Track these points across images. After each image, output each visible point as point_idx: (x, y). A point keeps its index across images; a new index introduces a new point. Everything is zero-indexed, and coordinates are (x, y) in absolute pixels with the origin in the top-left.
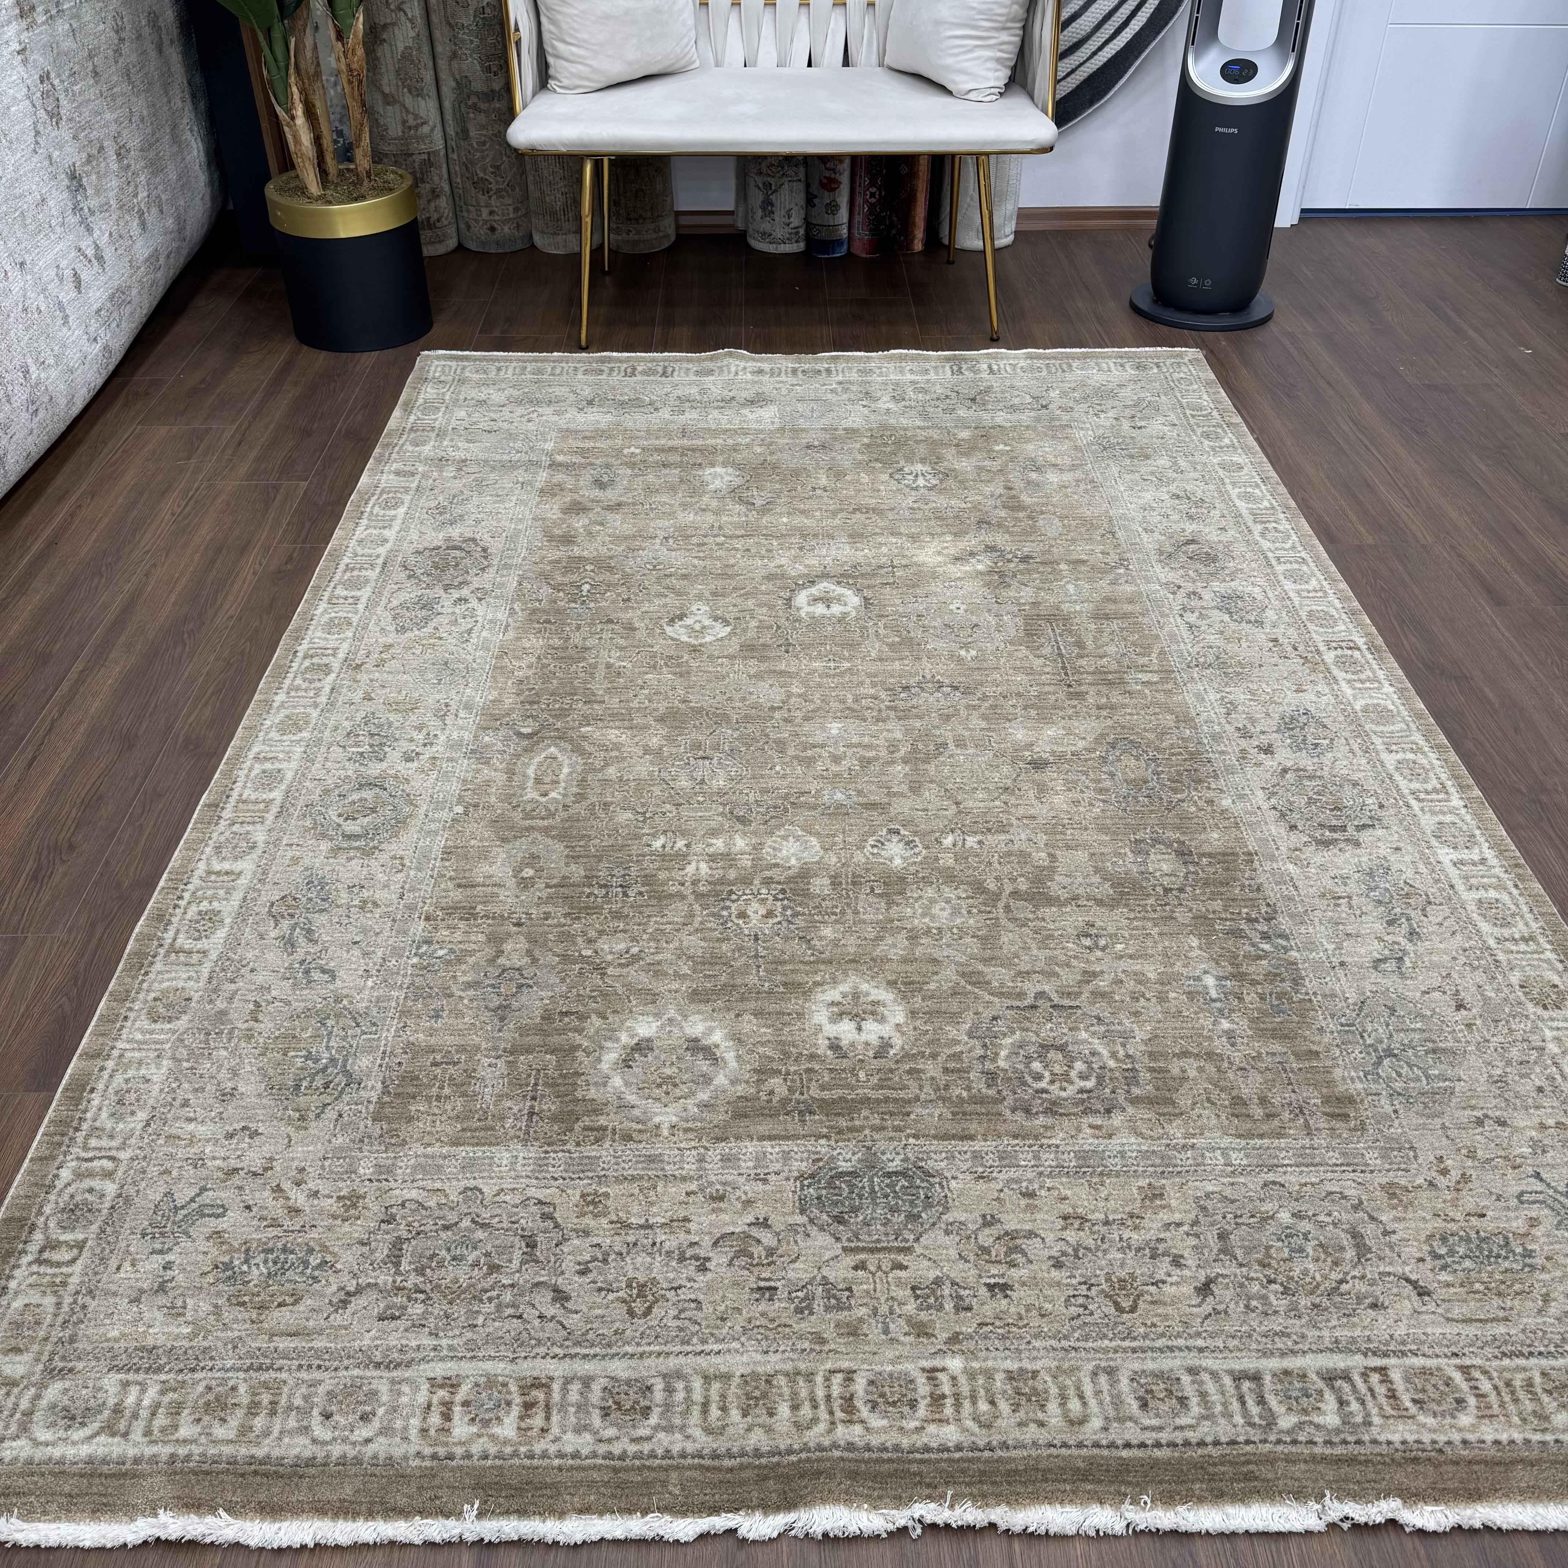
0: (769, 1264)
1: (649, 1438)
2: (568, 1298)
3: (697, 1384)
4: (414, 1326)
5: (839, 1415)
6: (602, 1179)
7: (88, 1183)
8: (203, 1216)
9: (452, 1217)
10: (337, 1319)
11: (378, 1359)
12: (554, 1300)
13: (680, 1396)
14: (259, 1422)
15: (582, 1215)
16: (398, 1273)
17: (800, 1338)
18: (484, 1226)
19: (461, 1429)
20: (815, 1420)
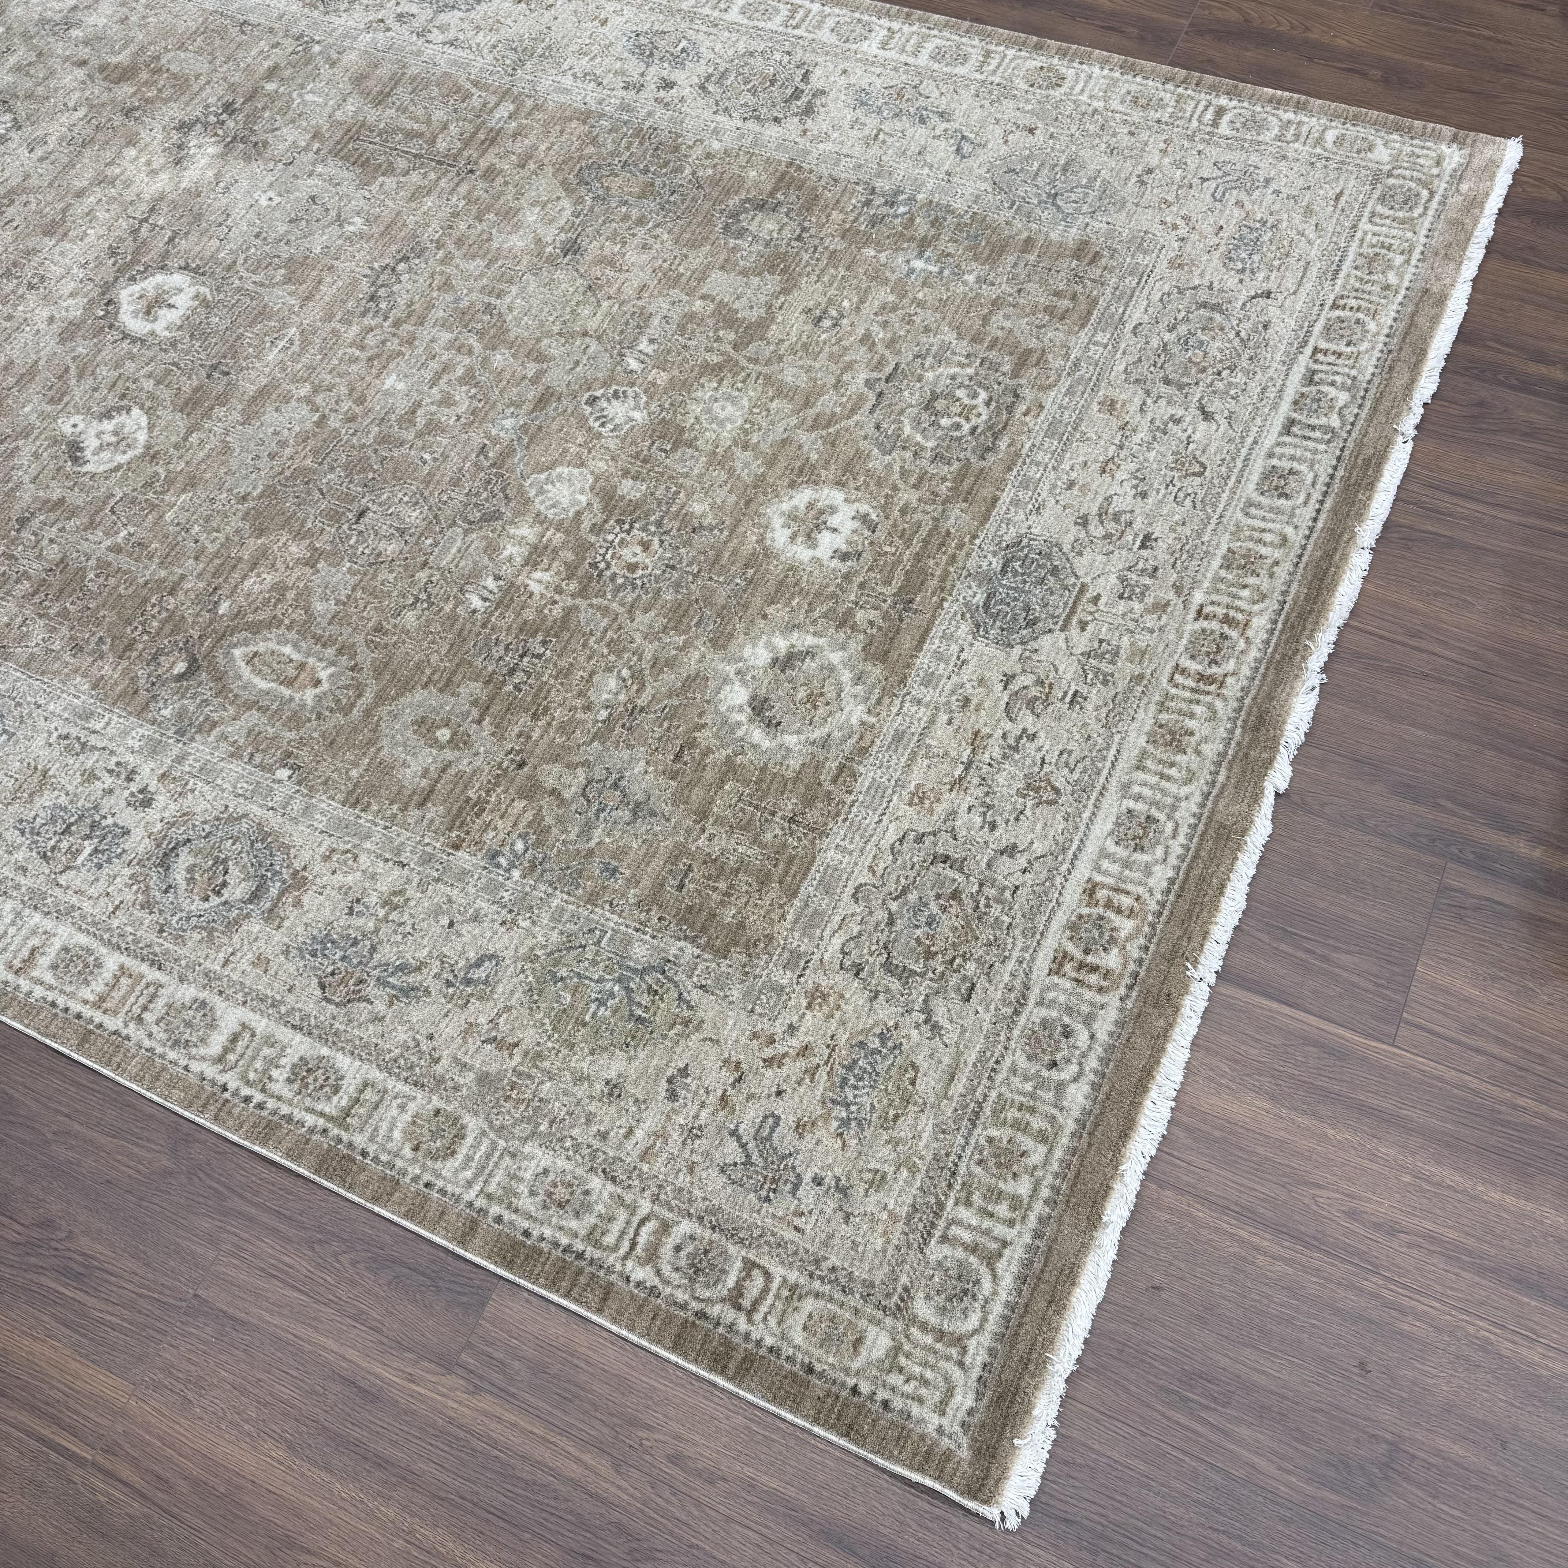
0: (1051, 688)
1: (1177, 825)
2: (1015, 846)
3: (1140, 776)
4: (988, 974)
5: (1212, 688)
6: (899, 784)
7: (666, 1251)
8: (769, 1138)
9: (881, 915)
10: (952, 1037)
11: (1009, 1011)
12: (1011, 856)
13: (1146, 792)
14: (1037, 1123)
15: (931, 811)
16: (922, 975)
17: (1131, 691)
18: (905, 891)
19: (1112, 960)
20: (1210, 707)
